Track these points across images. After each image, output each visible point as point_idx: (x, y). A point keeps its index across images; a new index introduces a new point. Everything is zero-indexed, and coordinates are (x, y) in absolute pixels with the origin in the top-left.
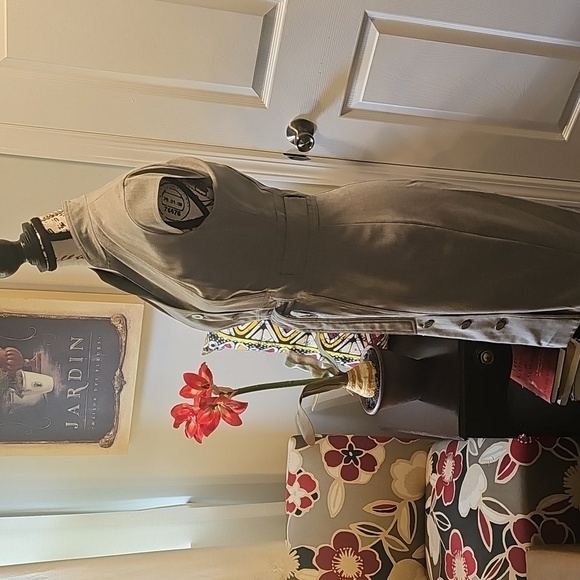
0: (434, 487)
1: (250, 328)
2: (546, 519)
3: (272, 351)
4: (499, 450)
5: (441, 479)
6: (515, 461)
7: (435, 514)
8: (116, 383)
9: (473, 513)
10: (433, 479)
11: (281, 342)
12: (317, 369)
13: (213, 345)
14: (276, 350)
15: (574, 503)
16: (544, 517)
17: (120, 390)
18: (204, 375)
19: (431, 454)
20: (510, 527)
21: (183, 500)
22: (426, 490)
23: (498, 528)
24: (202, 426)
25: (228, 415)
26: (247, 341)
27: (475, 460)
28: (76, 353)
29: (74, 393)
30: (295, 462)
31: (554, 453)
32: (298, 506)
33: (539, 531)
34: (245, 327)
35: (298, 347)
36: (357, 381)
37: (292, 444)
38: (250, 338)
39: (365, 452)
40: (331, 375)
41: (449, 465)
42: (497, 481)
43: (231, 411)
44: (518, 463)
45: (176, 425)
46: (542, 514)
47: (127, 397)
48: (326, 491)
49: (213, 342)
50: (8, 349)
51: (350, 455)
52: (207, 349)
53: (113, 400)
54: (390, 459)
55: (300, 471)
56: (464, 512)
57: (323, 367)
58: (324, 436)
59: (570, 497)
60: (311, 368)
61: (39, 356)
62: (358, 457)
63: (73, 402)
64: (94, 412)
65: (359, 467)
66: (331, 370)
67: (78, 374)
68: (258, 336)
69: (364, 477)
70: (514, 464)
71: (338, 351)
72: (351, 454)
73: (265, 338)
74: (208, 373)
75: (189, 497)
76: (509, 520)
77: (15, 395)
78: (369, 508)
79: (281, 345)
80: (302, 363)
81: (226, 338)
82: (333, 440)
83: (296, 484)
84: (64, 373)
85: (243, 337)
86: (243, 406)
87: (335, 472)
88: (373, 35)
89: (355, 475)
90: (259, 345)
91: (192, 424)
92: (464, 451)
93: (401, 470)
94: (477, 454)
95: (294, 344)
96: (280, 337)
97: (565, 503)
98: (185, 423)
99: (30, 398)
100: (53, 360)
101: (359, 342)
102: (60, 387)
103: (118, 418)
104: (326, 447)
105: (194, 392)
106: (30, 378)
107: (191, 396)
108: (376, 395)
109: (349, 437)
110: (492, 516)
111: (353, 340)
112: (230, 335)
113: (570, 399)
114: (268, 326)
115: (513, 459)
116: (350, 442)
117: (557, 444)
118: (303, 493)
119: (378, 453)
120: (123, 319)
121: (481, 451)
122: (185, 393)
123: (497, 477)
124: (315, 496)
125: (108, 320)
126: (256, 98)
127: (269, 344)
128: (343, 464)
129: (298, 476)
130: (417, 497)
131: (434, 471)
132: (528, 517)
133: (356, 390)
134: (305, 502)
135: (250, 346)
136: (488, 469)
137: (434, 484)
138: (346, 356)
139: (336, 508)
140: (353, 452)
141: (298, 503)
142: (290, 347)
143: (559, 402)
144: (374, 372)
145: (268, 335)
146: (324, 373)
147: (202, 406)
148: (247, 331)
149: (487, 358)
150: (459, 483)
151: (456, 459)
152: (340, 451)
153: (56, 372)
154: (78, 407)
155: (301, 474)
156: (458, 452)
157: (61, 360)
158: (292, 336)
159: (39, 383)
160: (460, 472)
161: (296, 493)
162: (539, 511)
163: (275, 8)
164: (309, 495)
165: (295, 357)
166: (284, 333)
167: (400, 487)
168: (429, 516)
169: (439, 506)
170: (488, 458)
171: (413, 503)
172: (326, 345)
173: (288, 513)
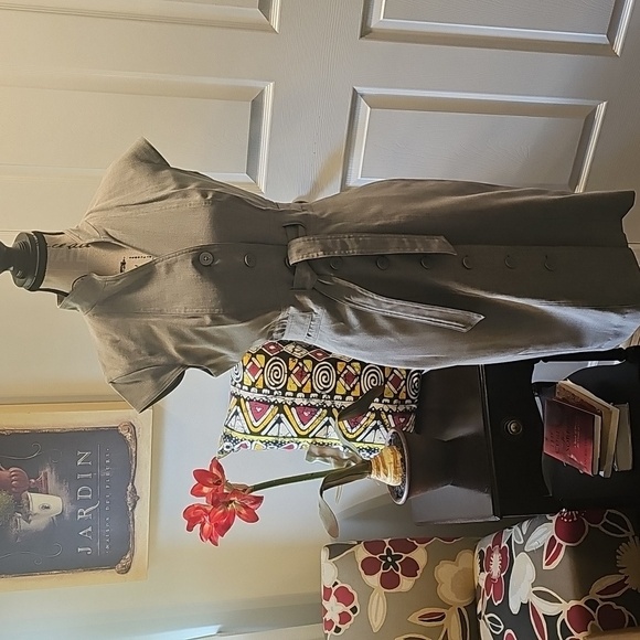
0: (483, 587)
1: (265, 424)
2: (601, 604)
3: (291, 447)
4: (544, 532)
5: (489, 576)
6: (561, 542)
7: (486, 617)
8: (129, 499)
9: (524, 607)
10: (481, 579)
11: (299, 436)
12: (338, 460)
13: (228, 447)
14: (295, 445)
15: (631, 584)
16: (599, 601)
17: (134, 507)
18: (215, 471)
19: (477, 552)
20: (564, 616)
21: (213, 630)
22: (475, 594)
23: (551, 620)
24: (216, 525)
25: (243, 511)
26: (263, 439)
27: (521, 548)
28: (84, 469)
29: (84, 513)
30: (329, 574)
31: (603, 530)
32: (337, 624)
33: (596, 618)
34: (259, 422)
35: (318, 441)
36: (382, 468)
37: (325, 554)
38: (266, 435)
39: (405, 556)
40: (353, 464)
41: (496, 559)
42: (545, 567)
43: (246, 507)
44: (564, 544)
45: (190, 528)
46: (597, 598)
47: (141, 514)
48: (366, 602)
49: (228, 444)
50: (12, 469)
51: (389, 561)
52: (222, 451)
53: (127, 519)
54: (433, 562)
55: (336, 584)
56: (515, 608)
57: (345, 457)
58: (359, 543)
59: (626, 578)
60: (332, 460)
61: (46, 474)
62: (397, 562)
63: (84, 524)
64: (107, 533)
65: (399, 573)
66: (353, 459)
67: (87, 492)
68: (274, 432)
69: (406, 583)
70: (560, 546)
71: (361, 441)
72: (389, 559)
73: (282, 433)
74: (219, 467)
75: (218, 626)
76: (562, 608)
77: (23, 521)
78: (414, 618)
79: (301, 440)
80: (322, 456)
81: (240, 437)
82: (369, 546)
83: (333, 598)
84: (73, 493)
85: (259, 434)
86: (259, 500)
87: (374, 580)
88: (365, 111)
89: (397, 583)
90: (277, 442)
91: (207, 526)
92: (509, 542)
93: (446, 572)
94: (522, 542)
95: (314, 437)
96: (298, 431)
97: (621, 584)
98: (199, 525)
99: (38, 523)
100: (60, 479)
101: (382, 429)
102: (69, 509)
103: (133, 538)
104: (362, 553)
105: (206, 490)
106: (36, 500)
107: (203, 495)
108: (403, 482)
109: (386, 541)
110: (545, 608)
111: (376, 428)
112: (245, 433)
113: (613, 470)
114: (284, 419)
115: (559, 541)
116: (388, 546)
117: (605, 520)
118: (341, 608)
119: (420, 555)
120: (132, 427)
121: (526, 537)
122: (196, 492)
123: (544, 562)
124: (354, 610)
125: (115, 430)
126: (251, 184)
127: (287, 440)
128: (382, 571)
129: (334, 590)
130: (467, 601)
131: (482, 570)
132: (581, 603)
133: (382, 478)
134: (344, 618)
135: (267, 443)
136: (535, 556)
137: (483, 585)
138: (370, 445)
139: (379, 621)
140: (392, 556)
141: (336, 620)
142: (310, 441)
143: (602, 473)
144: (399, 457)
145: (285, 429)
146: (346, 464)
147: (215, 503)
148: (262, 427)
149: (515, 428)
150: (507, 577)
151: (503, 551)
152: (377, 557)
153: (64, 491)
154: (90, 529)
155: (337, 587)
156: (504, 544)
157: (69, 478)
158: (311, 429)
159: (47, 504)
160: (507, 565)
161: (334, 609)
162: (593, 595)
163: (262, 92)
164: (348, 609)
165: (315, 450)
166: (301, 426)
167: (447, 592)
168: (481, 621)
169: (490, 607)
170: (533, 544)
171: (463, 610)
172: (347, 435)
173: (327, 632)
